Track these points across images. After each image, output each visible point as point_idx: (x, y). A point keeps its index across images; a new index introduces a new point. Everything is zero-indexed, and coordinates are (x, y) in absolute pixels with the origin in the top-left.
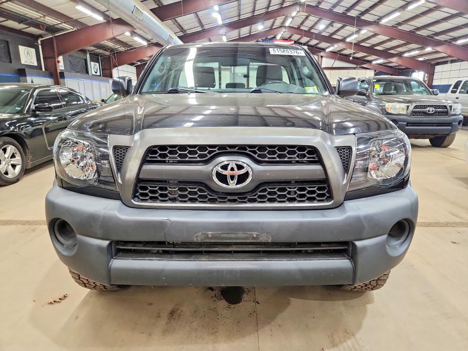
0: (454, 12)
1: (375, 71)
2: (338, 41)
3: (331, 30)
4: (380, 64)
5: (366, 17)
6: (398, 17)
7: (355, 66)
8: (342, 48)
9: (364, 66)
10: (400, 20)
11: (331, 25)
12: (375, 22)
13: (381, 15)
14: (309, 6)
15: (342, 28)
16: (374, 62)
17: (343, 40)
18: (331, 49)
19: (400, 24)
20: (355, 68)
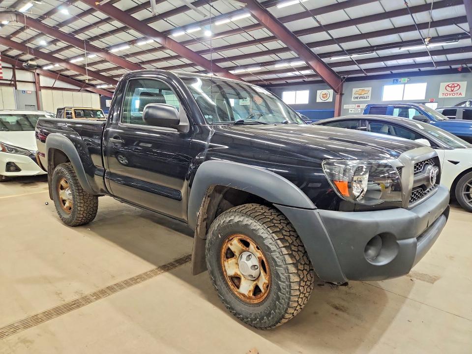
0: (174, 54)
1: (100, 95)
2: (59, 60)
3: (53, 48)
4: (104, 89)
5: (95, 43)
6: (127, 50)
7: (79, 88)
8: (64, 68)
9: (88, 89)
10: (129, 53)
11: (53, 42)
12: (103, 49)
13: (111, 44)
14: (28, 18)
15: (67, 48)
16: (98, 87)
17: (66, 61)
18: (50, 67)
19: (127, 56)
20: (79, 91)
